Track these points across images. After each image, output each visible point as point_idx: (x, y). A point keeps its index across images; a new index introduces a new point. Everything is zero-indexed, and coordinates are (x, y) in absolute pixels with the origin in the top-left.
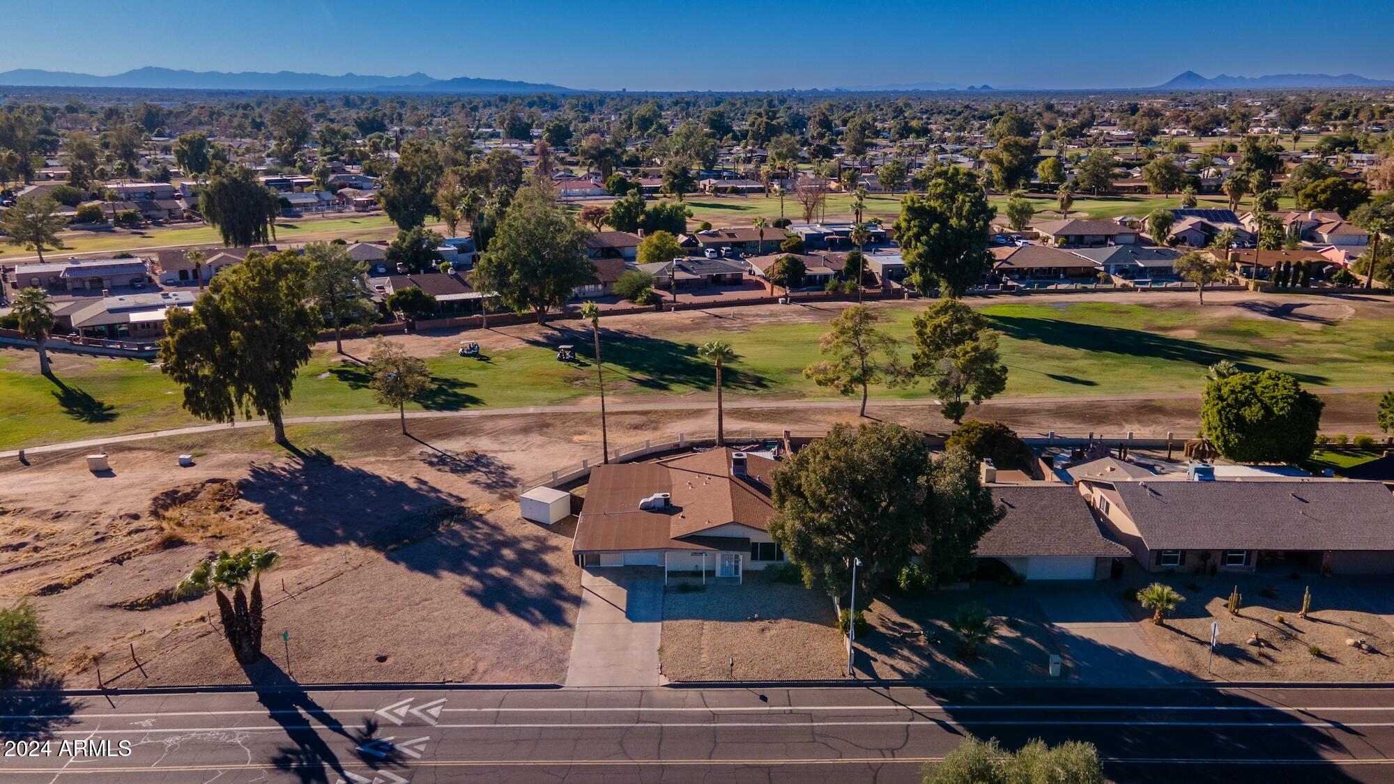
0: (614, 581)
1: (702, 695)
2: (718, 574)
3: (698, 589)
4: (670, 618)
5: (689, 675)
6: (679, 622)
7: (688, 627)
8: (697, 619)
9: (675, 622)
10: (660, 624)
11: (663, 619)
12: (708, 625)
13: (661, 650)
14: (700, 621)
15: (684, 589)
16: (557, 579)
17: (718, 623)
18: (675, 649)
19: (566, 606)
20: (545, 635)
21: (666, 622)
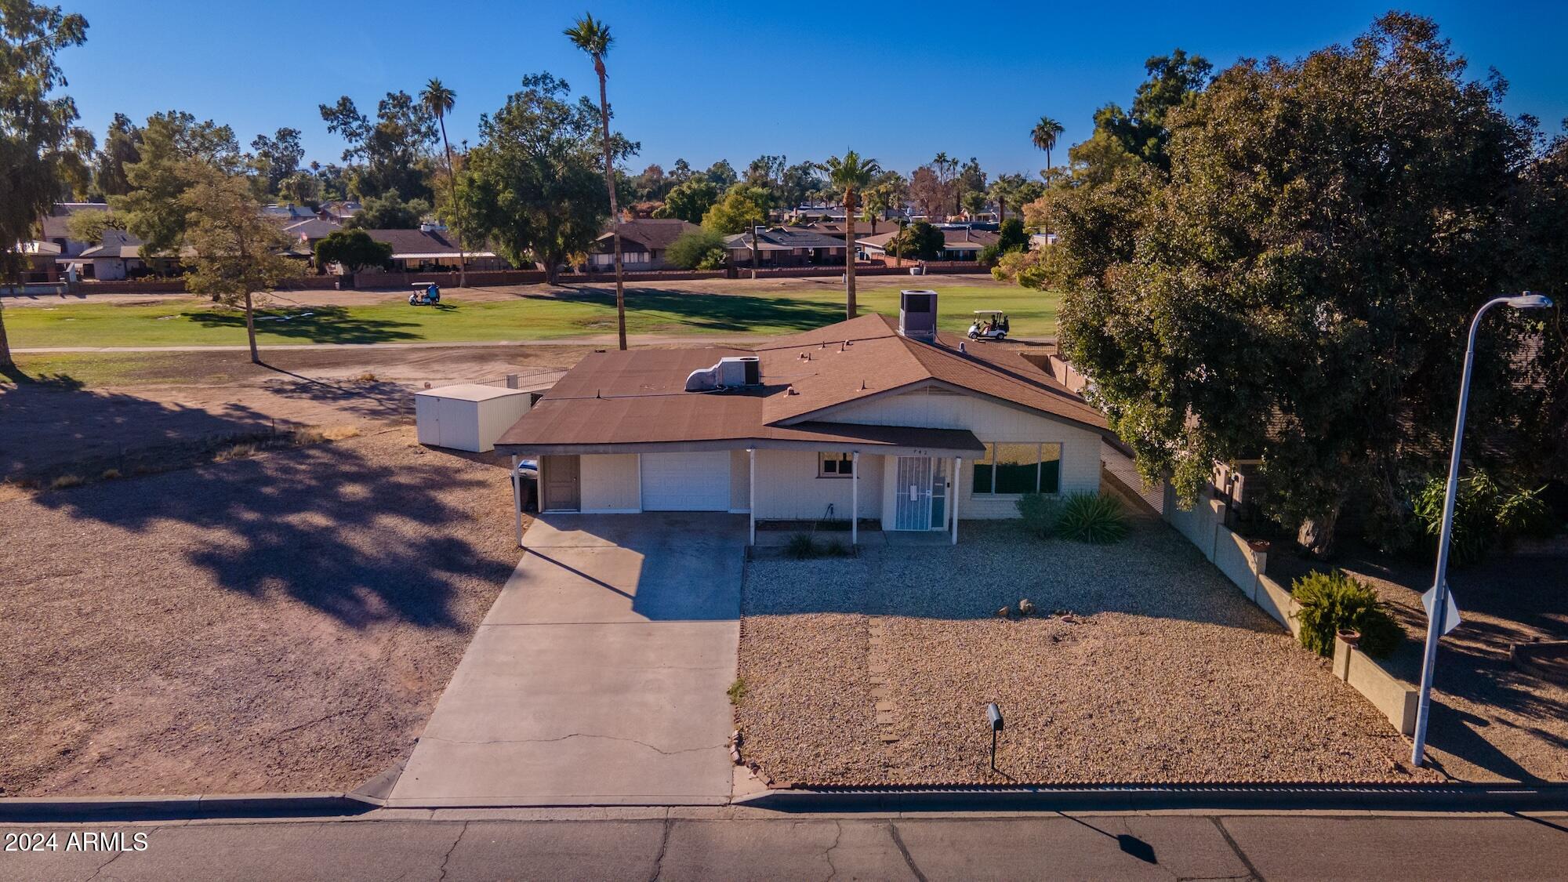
0: (610, 538)
1: (894, 834)
2: (889, 523)
3: (838, 551)
4: (765, 610)
5: (839, 763)
6: (793, 619)
7: (824, 631)
8: (848, 611)
9: (782, 619)
10: (736, 625)
11: (742, 611)
12: (881, 628)
13: (738, 693)
14: (855, 617)
15: (802, 550)
16: (460, 532)
17: (912, 622)
18: (786, 687)
19: (464, 583)
20: (374, 652)
21: (752, 621)
